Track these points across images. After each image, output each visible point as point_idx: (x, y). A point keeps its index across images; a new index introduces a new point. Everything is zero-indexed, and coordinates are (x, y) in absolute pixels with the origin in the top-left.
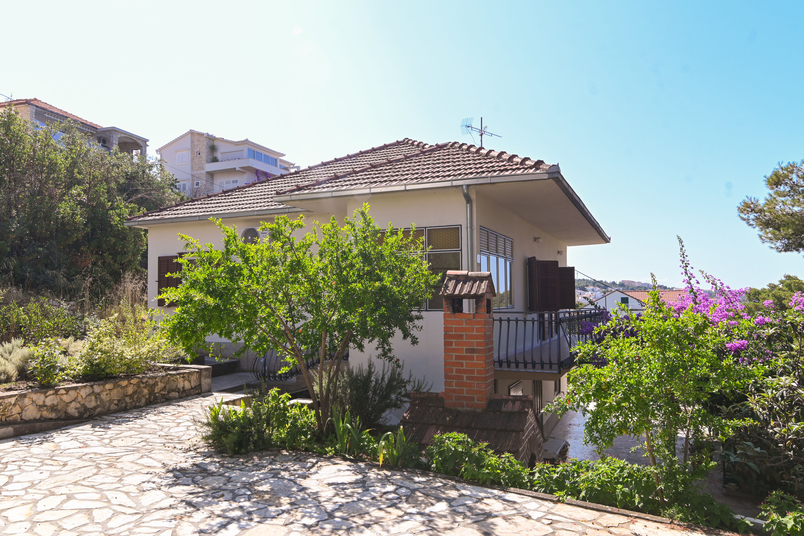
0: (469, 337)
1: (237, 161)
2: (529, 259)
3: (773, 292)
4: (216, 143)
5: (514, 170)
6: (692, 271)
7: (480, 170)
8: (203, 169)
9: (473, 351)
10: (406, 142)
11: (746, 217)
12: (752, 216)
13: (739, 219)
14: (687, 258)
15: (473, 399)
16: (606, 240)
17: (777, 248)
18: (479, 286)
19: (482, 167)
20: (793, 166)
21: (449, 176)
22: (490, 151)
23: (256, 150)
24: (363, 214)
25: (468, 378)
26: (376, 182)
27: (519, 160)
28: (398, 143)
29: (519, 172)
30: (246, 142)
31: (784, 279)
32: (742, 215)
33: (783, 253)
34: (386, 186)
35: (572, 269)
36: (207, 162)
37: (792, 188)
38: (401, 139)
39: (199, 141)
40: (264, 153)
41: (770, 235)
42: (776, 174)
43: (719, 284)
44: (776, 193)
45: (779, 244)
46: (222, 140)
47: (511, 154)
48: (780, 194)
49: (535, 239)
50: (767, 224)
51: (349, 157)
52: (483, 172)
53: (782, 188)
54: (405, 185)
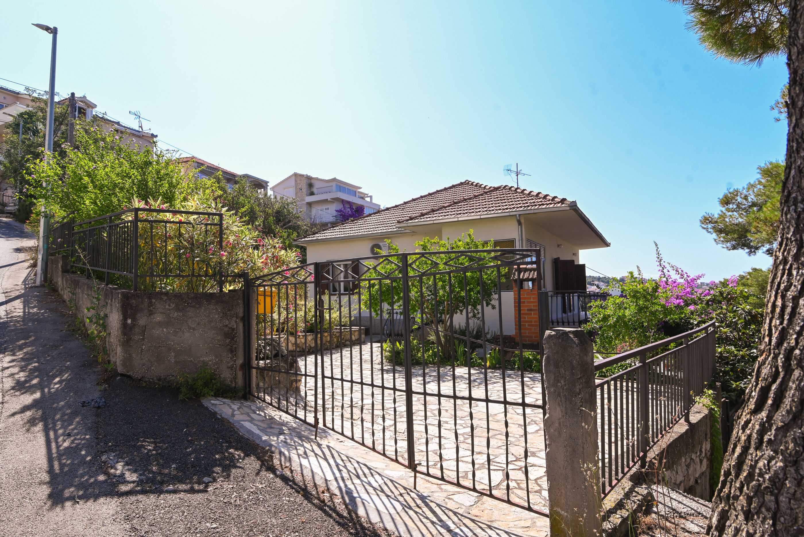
0: (528, 302)
1: (329, 194)
2: (555, 259)
3: (742, 281)
4: (313, 181)
5: (548, 204)
6: (664, 264)
7: (526, 205)
8: (304, 200)
9: (531, 310)
10: (467, 183)
11: (705, 227)
12: (710, 226)
13: (701, 228)
14: (661, 256)
15: (531, 337)
16: (607, 245)
17: (727, 248)
18: (534, 274)
19: (527, 203)
20: (737, 191)
21: (507, 209)
22: (531, 192)
23: (342, 185)
24: (469, 235)
25: (528, 325)
26: (460, 214)
27: (551, 198)
28: (461, 184)
29: (551, 206)
30: (334, 180)
31: (751, 271)
32: (703, 226)
33: (732, 251)
34: (468, 216)
35: (583, 266)
36: (307, 195)
37: (737, 205)
38: (463, 181)
39: (300, 180)
40: (346, 187)
41: (722, 239)
42: (726, 197)
43: (680, 271)
44: (726, 210)
45: (729, 245)
46: (317, 179)
47: (545, 194)
48: (728, 210)
49: (558, 246)
50: (720, 231)
51: (430, 194)
52: (528, 206)
53: (731, 206)
54: (480, 215)
